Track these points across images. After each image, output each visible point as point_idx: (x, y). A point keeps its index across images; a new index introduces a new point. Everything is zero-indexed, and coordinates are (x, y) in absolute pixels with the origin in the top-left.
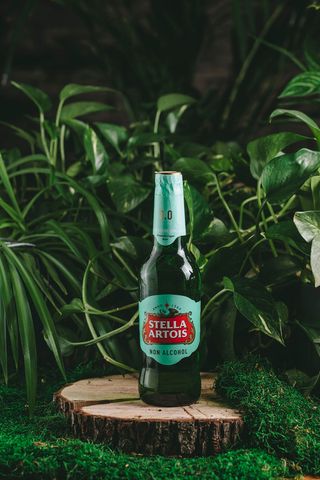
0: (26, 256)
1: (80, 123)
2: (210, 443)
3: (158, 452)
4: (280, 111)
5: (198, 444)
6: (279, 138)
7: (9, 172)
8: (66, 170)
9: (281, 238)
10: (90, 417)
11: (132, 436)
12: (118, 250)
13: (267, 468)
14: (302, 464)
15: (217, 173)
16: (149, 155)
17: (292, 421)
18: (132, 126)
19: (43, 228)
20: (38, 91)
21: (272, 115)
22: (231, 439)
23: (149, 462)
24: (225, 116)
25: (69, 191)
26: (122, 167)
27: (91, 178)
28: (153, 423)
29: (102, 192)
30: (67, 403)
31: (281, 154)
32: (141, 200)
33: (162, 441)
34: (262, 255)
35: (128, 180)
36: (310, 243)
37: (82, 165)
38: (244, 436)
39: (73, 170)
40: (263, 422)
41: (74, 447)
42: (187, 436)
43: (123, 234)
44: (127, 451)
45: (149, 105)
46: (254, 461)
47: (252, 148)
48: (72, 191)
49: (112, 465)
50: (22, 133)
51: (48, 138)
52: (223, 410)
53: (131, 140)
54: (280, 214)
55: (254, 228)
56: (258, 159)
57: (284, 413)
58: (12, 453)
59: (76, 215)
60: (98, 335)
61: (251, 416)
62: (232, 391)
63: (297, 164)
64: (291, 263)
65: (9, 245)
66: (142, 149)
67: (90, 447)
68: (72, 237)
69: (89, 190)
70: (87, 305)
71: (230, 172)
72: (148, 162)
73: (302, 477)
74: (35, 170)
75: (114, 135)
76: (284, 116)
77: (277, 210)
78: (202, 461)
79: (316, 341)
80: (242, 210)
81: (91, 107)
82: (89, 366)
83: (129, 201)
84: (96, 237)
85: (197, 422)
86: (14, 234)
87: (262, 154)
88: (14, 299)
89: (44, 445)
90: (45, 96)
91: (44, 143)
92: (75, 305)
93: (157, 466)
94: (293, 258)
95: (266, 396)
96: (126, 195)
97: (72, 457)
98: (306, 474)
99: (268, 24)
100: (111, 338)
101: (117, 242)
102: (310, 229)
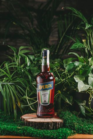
0: (13, 86)
1: (24, 55)
2: (56, 127)
3: (45, 129)
4: (71, 53)
5: (53, 127)
6: (70, 59)
7: (8, 66)
8: (21, 66)
9: (71, 81)
10: (29, 122)
11: (39, 125)
12: (33, 84)
13: (69, 132)
14: (76, 131)
15: (56, 67)
16: (40, 62)
17: (74, 122)
18: (35, 55)
19: (16, 80)
20: (14, 47)
21: (69, 54)
22: (61, 126)
23: (43, 131)
24: (57, 51)
25: (22, 71)
26: (34, 65)
27: (27, 68)
28: (43, 123)
29: (29, 71)
30: (24, 119)
31: (71, 62)
32: (39, 73)
33: (46, 126)
34: (67, 85)
35: (35, 68)
36: (78, 82)
37: (25, 65)
38: (64, 125)
39: (22, 66)
40: (68, 122)
41: (26, 128)
42: (51, 125)
43: (35, 81)
44: (38, 129)
45: (39, 50)
46: (66, 130)
47: (64, 61)
48: (23, 71)
49: (35, 131)
50: (10, 57)
51: (16, 59)
52: (59, 120)
53: (36, 59)
54: (71, 76)
55: (65, 79)
56: (66, 64)
57: (72, 120)
58: (13, 129)
59: (23, 76)
60: (30, 104)
61: (65, 121)
62: (61, 116)
63: (74, 65)
64: (73, 87)
65: (9, 84)
66: (38, 61)
67: (30, 128)
68: (23, 81)
69: (27, 71)
70: (27, 97)
71: (59, 66)
72: (40, 64)
73: (76, 134)
74: (13, 66)
75: (32, 58)
76: (72, 54)
77: (70, 75)
78: (54, 131)
79: (79, 104)
80: (62, 75)
81: (26, 51)
82: (28, 111)
83: (36, 73)
84: (29, 81)
85: (53, 122)
86: (9, 81)
87: (67, 63)
88: (11, 96)
89: (20, 128)
90: (15, 49)
91: (16, 60)
92: (25, 97)
93: (45, 132)
94: (74, 86)
95: (68, 117)
96: (35, 72)
97: (26, 130)
98: (77, 133)
99: (67, 29)
100: (33, 104)
101: (33, 82)
102: (78, 79)
